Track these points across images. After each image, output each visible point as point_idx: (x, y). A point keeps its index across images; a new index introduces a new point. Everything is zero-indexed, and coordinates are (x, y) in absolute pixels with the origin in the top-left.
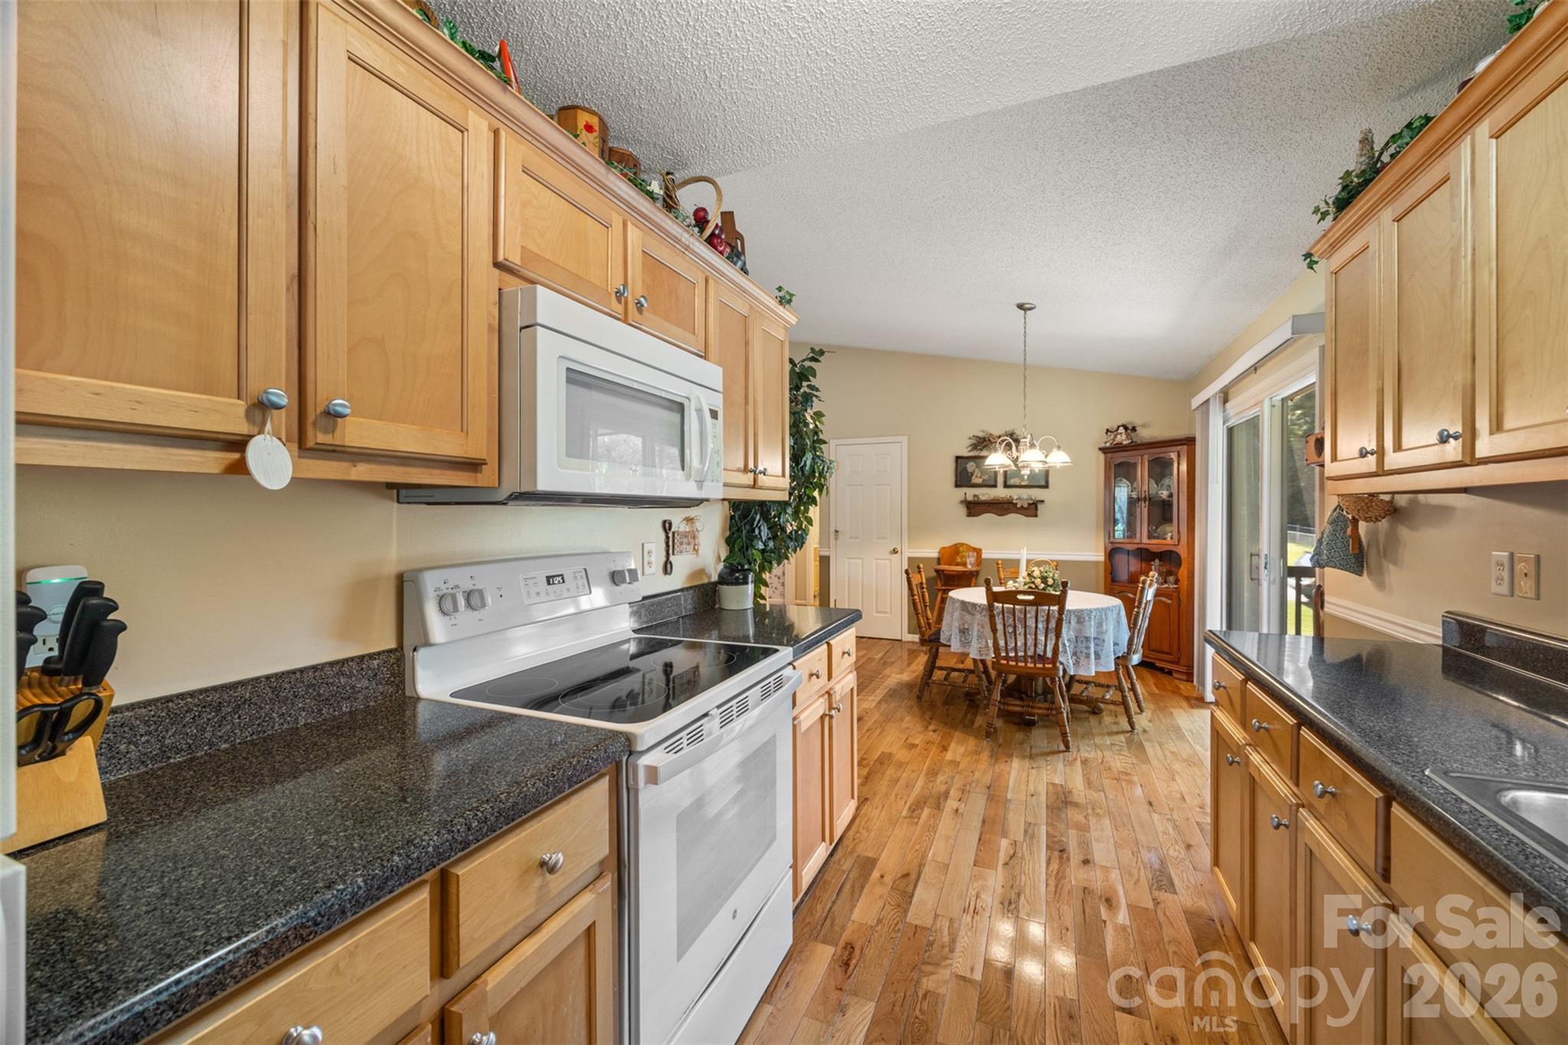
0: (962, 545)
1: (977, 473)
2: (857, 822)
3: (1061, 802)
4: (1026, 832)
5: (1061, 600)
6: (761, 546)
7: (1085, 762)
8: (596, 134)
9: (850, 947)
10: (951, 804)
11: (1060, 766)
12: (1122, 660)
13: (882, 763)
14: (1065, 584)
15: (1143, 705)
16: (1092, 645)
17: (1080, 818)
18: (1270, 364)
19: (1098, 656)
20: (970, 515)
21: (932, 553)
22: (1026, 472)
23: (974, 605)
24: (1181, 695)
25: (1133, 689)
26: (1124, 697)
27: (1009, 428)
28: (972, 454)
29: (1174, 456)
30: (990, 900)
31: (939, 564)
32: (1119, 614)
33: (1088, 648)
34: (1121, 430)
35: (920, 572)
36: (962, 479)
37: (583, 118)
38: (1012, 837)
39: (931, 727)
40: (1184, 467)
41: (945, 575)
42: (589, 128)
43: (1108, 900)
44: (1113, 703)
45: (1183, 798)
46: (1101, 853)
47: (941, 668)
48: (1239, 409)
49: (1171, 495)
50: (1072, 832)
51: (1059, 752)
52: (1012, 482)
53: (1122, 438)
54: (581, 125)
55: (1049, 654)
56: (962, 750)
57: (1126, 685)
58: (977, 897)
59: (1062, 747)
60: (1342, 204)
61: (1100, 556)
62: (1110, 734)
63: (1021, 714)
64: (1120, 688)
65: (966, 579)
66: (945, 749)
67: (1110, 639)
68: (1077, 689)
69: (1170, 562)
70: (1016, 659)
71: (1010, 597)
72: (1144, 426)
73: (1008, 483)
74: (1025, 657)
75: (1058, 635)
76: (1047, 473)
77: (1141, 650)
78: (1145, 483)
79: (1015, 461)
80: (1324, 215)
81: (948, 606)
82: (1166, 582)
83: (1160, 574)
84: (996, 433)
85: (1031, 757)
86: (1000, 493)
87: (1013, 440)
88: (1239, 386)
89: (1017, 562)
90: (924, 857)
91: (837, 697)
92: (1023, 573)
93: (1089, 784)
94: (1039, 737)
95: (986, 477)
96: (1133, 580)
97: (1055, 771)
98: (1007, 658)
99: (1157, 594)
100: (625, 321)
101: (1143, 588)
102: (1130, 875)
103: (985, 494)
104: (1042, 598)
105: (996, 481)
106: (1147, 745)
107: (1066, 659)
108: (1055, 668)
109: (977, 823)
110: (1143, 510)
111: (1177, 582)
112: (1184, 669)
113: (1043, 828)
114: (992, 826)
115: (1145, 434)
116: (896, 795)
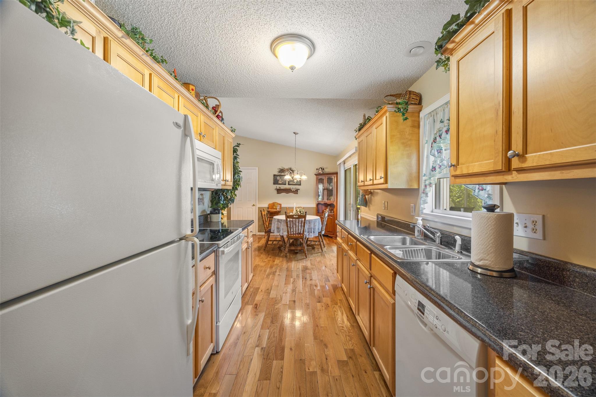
0: (275, 203)
1: (280, 180)
2: (252, 281)
3: (305, 269)
4: (297, 276)
5: (305, 217)
6: (222, 203)
7: (311, 260)
8: (194, 91)
9: (256, 305)
10: (277, 273)
11: (305, 262)
12: (320, 233)
13: (256, 267)
14: (306, 212)
15: (325, 245)
16: (313, 229)
17: (310, 271)
18: (353, 156)
19: (314, 232)
20: (278, 193)
21: (266, 205)
22: (295, 181)
23: (281, 220)
24: (334, 243)
25: (322, 241)
26: (320, 243)
27: (290, 167)
28: (279, 174)
29: (333, 177)
30: (289, 290)
31: (268, 209)
32: (319, 221)
33: (312, 230)
34: (320, 169)
35: (264, 211)
36: (276, 182)
37: (191, 87)
38: (294, 278)
39: (269, 257)
40: (335, 180)
41: (270, 212)
42: (193, 90)
43: (316, 286)
44: (318, 245)
45: (333, 264)
46: (314, 277)
47: (270, 241)
48: (347, 166)
49: (332, 188)
50: (308, 275)
51: (304, 259)
52: (291, 183)
53: (320, 171)
54: (191, 89)
55: (302, 232)
56: (279, 261)
57: (321, 240)
58: (286, 290)
59: (305, 257)
60: (360, 130)
61: (315, 206)
62: (317, 253)
63: (294, 250)
64: (319, 241)
65: (277, 213)
66: (274, 261)
67: (317, 228)
68: (309, 243)
69: (332, 206)
70: (293, 234)
71: (292, 217)
72: (326, 168)
73: (289, 184)
74: (296, 234)
75: (304, 226)
76: (300, 181)
77: (324, 230)
78: (326, 185)
79: (293, 178)
80: (357, 131)
81: (273, 221)
82: (331, 212)
83: (330, 210)
84: (286, 168)
85: (297, 260)
86: (287, 186)
87: (291, 171)
88: (347, 160)
89: (293, 208)
90: (272, 285)
91: (249, 243)
92: (295, 210)
93: (312, 264)
94: (299, 256)
95: (283, 181)
96: (323, 212)
97: (303, 263)
98: (291, 234)
99: (328, 216)
100: (200, 141)
101: (325, 213)
102: (321, 280)
103: (283, 187)
104: (300, 217)
105: (286, 183)
106: (326, 255)
107: (306, 233)
108: (303, 236)
109: (285, 276)
110: (326, 192)
111: (334, 212)
112: (335, 236)
113: (301, 275)
114: (288, 277)
115: (327, 171)
116: (262, 274)
